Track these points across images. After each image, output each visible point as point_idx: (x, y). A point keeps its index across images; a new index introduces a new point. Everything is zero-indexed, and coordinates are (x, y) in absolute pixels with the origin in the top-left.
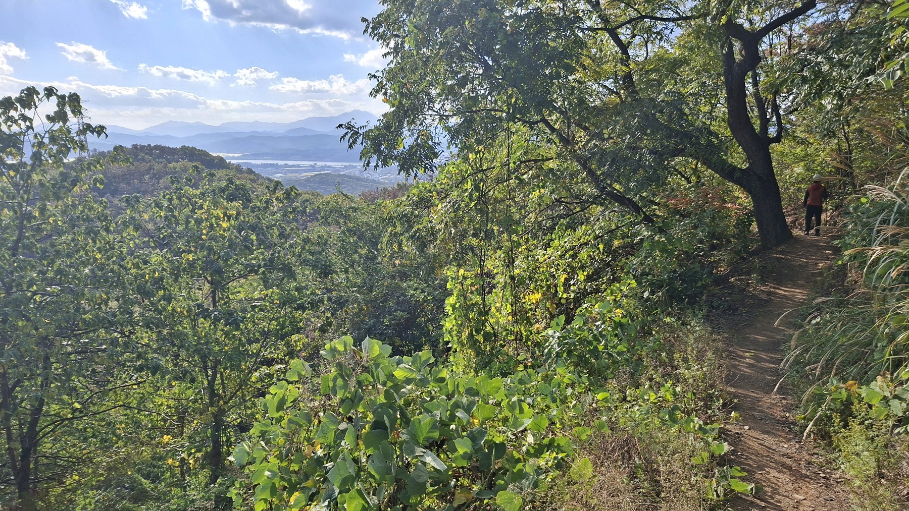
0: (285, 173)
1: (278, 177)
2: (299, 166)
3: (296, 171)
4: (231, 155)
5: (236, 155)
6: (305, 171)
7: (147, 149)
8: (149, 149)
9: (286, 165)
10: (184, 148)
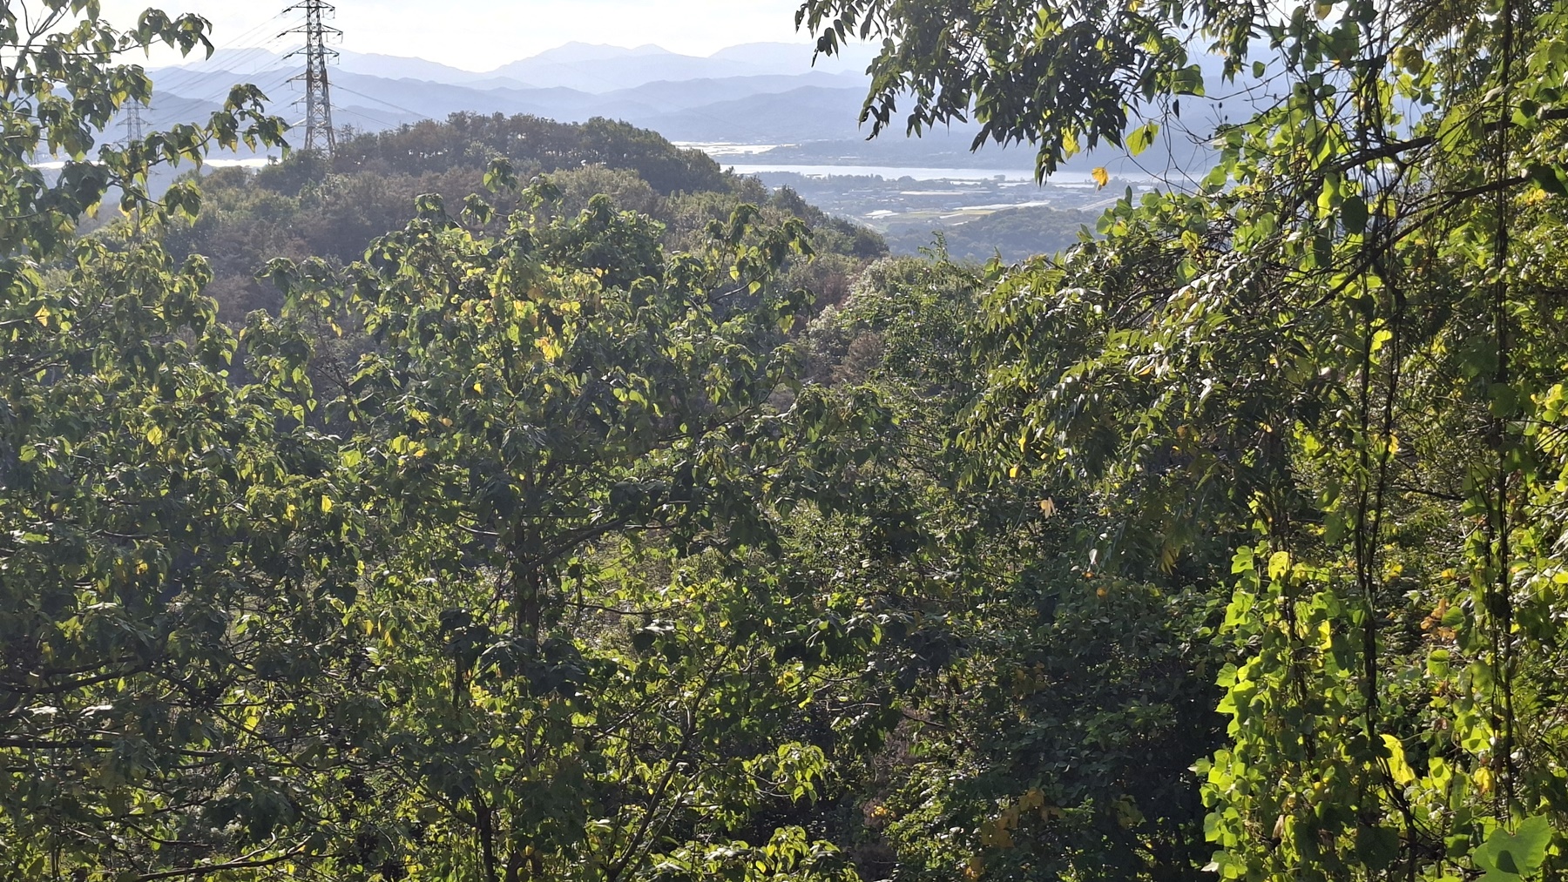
0: (901, 208)
1: (877, 220)
2: (945, 185)
3: (937, 203)
4: (741, 149)
5: (756, 150)
6: (965, 201)
7: (491, 129)
8: (499, 130)
9: (907, 182)
10: (597, 127)
